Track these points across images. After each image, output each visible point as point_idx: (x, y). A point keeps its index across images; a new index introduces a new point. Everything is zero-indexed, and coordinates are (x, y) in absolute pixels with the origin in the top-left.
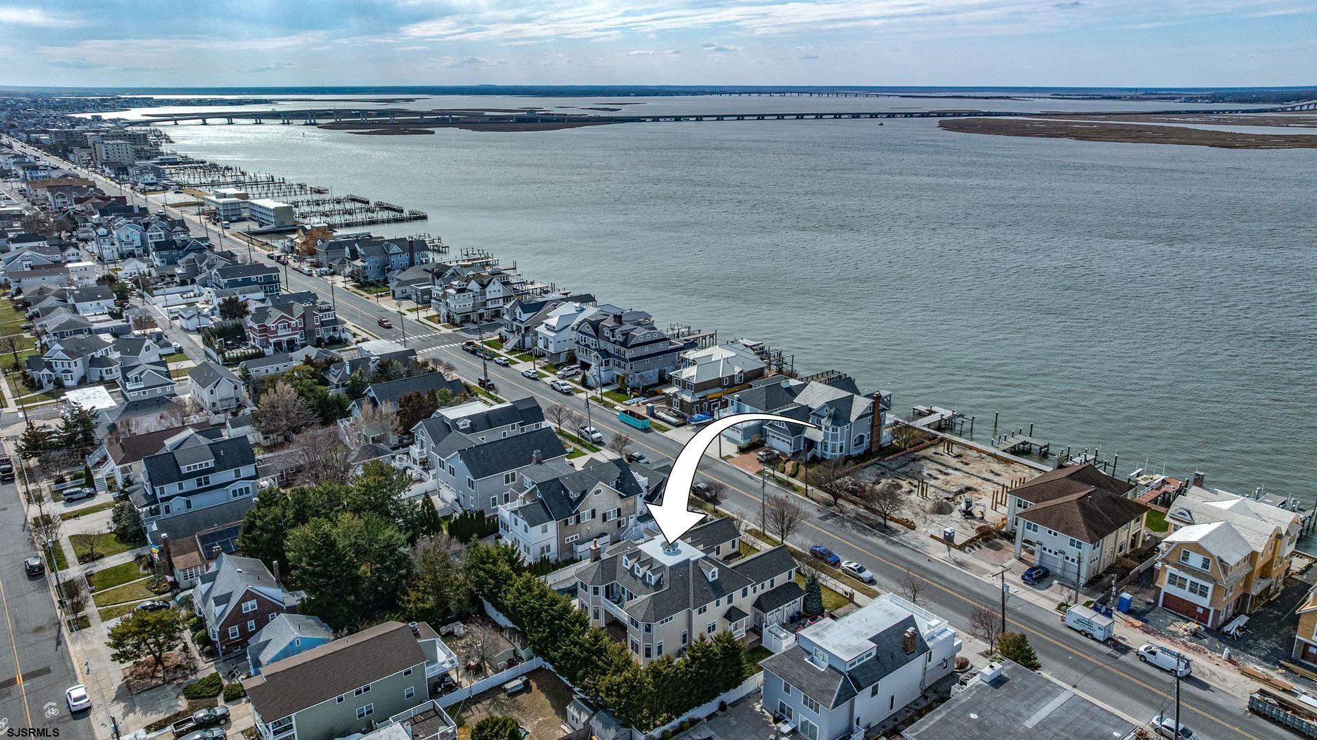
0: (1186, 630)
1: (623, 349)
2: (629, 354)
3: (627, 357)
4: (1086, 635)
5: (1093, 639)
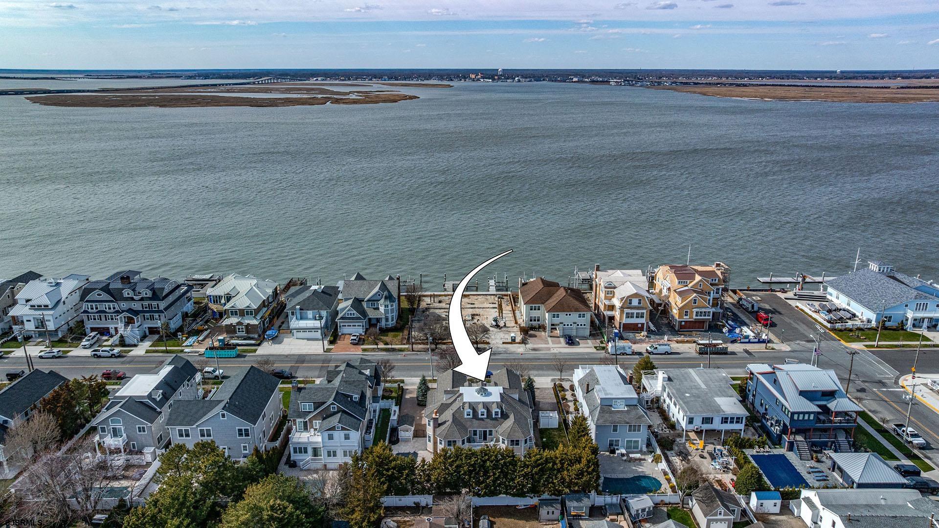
0: (643, 336)
1: (154, 303)
2: (162, 305)
3: (162, 308)
4: (623, 355)
5: (627, 355)
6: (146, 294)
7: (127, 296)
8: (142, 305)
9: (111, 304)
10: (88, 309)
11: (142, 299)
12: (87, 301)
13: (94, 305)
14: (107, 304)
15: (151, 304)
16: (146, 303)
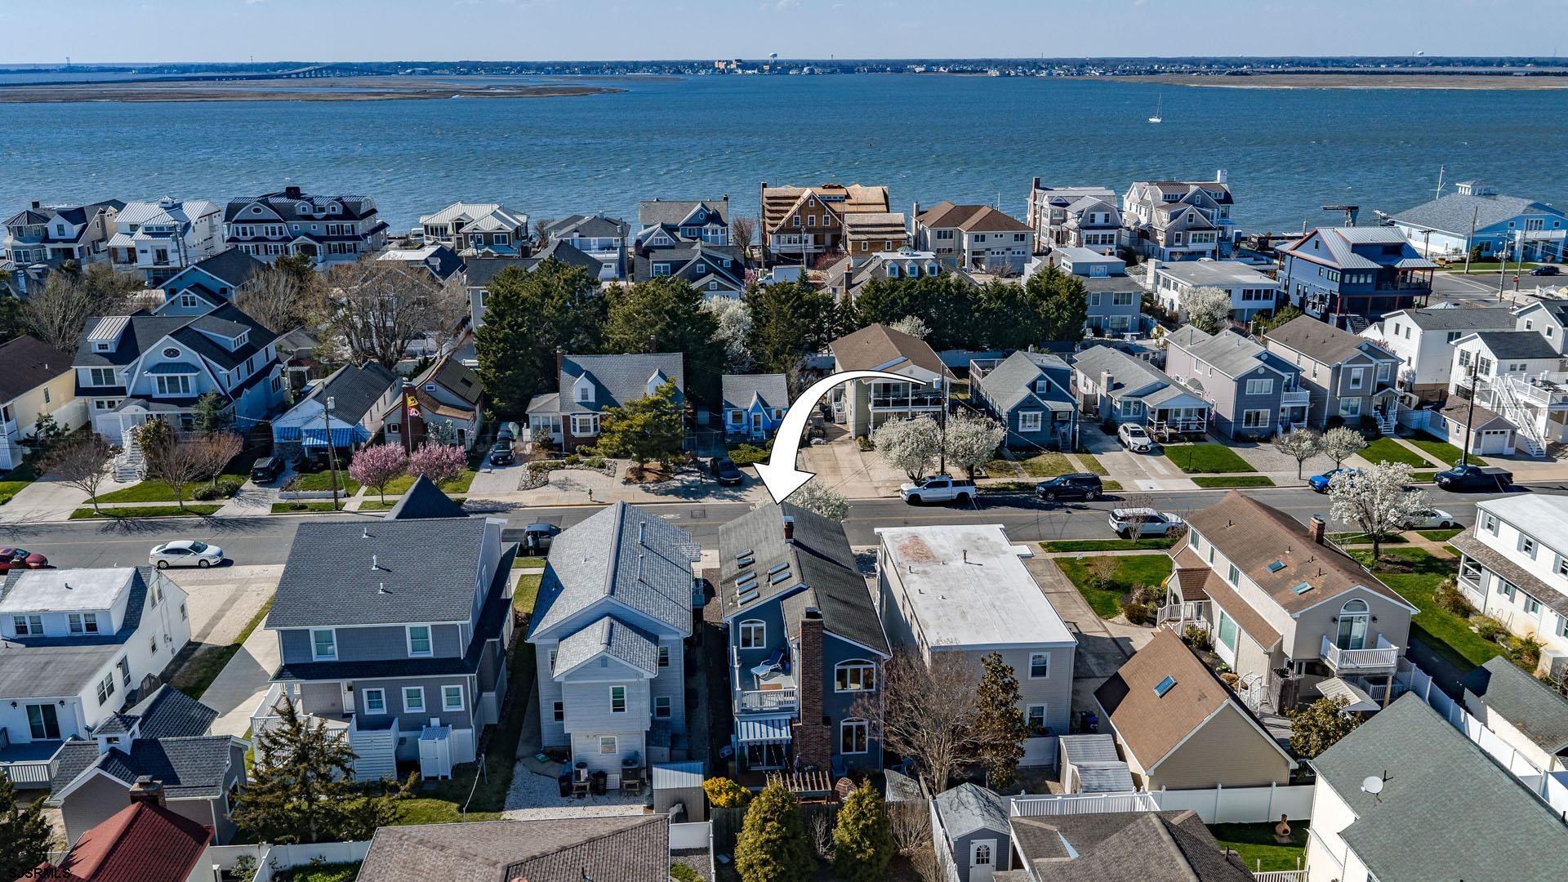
3: (358, 232)
6: (334, 209)
7: (302, 213)
8: (327, 227)
9: (276, 226)
10: (238, 234)
11: (328, 218)
12: (237, 222)
13: (248, 226)
14: (269, 226)
15: (342, 226)
16: (333, 223)
